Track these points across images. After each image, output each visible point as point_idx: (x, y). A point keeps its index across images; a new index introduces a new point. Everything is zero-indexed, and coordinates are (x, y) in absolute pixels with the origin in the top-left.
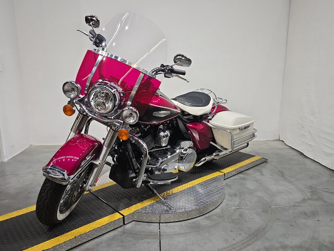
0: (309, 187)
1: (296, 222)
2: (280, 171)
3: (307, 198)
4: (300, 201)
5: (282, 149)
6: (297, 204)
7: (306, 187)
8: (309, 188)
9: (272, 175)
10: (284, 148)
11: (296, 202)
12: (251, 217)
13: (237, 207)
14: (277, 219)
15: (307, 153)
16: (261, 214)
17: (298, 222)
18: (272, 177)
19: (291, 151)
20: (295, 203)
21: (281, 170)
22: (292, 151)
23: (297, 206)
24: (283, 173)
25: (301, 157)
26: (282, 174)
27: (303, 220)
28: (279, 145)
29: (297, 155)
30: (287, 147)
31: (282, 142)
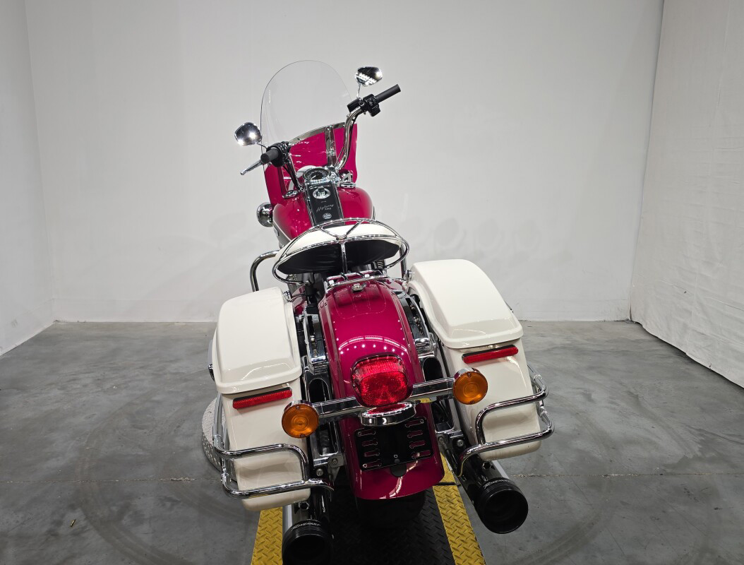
0: (697, 430)
1: (664, 512)
2: (630, 393)
3: (691, 456)
4: (676, 462)
5: (637, 341)
6: (668, 471)
7: (690, 432)
8: (697, 432)
9: (614, 401)
10: (642, 340)
11: (665, 465)
12: (562, 498)
13: (531, 473)
14: (622, 502)
15: (694, 353)
16: (584, 490)
17: (670, 511)
18: (613, 406)
19: (658, 347)
20: (663, 468)
21: (632, 390)
22: (661, 348)
23: (668, 474)
24: (637, 397)
25: (680, 360)
26: (635, 399)
27: (682, 508)
28: (633, 334)
29: (670, 357)
30: (648, 338)
31: (637, 327)
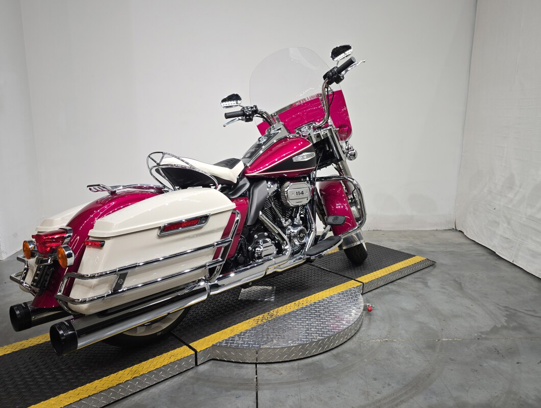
0: (503, 307)
1: (481, 366)
2: (455, 281)
3: (499, 326)
4: (489, 330)
5: (460, 244)
6: (483, 336)
7: (499, 308)
8: (503, 309)
9: (444, 287)
10: (464, 243)
11: (482, 333)
12: (408, 356)
13: (385, 338)
14: (451, 359)
15: (501, 252)
16: (423, 351)
17: (485, 365)
18: (444, 290)
19: (474, 247)
20: (480, 334)
21: (457, 279)
22: (477, 249)
23: (483, 339)
24: (460, 284)
25: (491, 257)
26: (460, 286)
27: (493, 363)
28: (456, 238)
29: (484, 255)
30: (468, 242)
31: (460, 234)
